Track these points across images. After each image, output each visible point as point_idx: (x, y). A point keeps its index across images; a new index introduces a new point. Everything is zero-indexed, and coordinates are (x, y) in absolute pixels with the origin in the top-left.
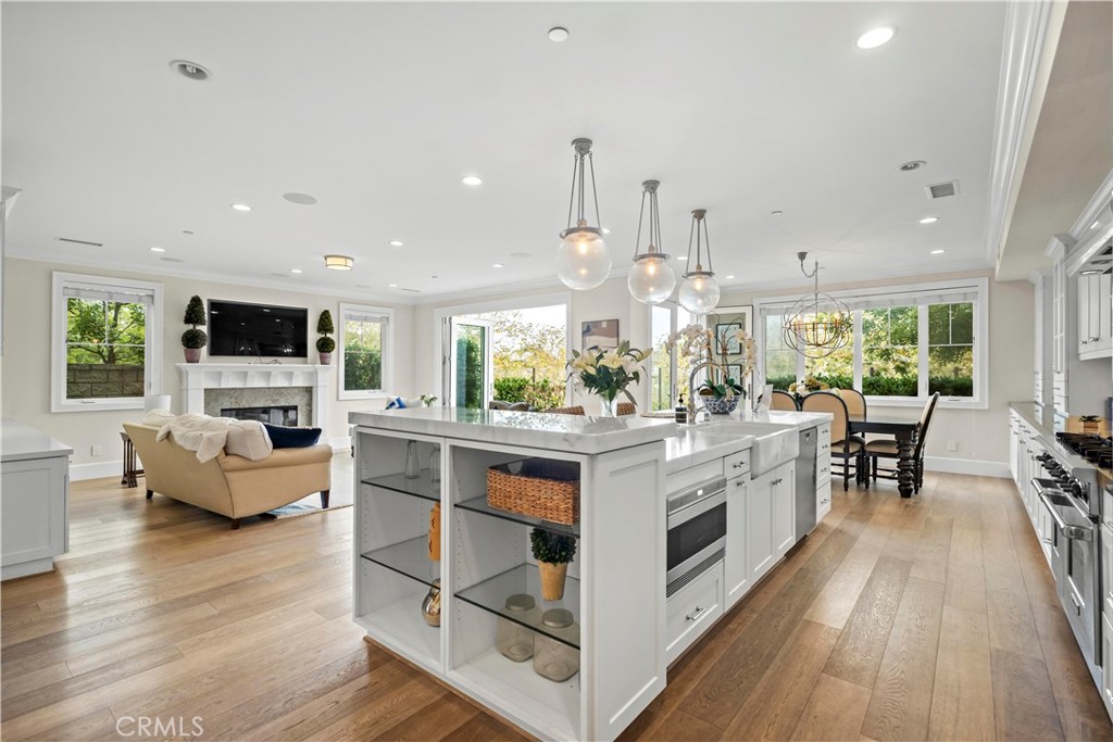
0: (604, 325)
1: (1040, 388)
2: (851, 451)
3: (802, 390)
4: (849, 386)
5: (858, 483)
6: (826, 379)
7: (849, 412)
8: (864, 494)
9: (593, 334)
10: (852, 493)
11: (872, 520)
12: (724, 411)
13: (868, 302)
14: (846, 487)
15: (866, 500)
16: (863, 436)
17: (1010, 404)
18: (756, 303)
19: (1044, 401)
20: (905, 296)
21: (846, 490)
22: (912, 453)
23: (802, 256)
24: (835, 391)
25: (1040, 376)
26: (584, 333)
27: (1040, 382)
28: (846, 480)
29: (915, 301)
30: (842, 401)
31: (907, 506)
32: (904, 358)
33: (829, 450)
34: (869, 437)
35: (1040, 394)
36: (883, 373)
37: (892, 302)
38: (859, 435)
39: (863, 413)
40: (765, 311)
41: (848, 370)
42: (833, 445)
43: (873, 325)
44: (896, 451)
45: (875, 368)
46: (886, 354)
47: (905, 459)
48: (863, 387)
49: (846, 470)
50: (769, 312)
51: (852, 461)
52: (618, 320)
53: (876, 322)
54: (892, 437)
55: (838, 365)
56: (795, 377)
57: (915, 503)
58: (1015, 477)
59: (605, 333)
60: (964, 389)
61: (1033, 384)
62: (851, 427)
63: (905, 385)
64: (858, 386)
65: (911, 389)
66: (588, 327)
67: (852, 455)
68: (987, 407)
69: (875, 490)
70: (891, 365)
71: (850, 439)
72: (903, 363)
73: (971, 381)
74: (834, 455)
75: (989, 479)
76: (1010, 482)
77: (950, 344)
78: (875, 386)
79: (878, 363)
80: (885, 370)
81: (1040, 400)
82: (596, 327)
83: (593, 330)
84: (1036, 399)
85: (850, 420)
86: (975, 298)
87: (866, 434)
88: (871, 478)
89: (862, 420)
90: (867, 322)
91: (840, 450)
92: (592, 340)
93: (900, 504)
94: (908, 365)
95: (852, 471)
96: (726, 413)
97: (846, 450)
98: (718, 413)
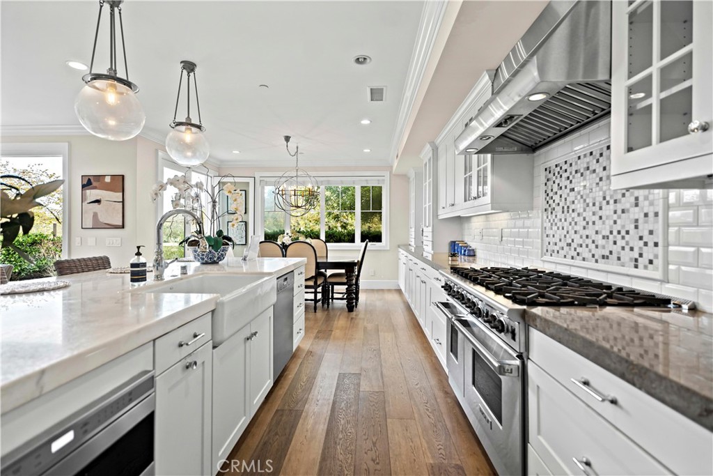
0: (108, 179)
1: (413, 236)
2: (319, 283)
3: (287, 240)
4: (318, 237)
5: (323, 305)
6: (303, 233)
7: (318, 255)
8: (326, 313)
9: (95, 188)
10: (319, 314)
11: (332, 337)
12: (211, 261)
13: (329, 181)
14: (315, 308)
15: (328, 319)
16: (326, 271)
17: (399, 246)
18: (257, 175)
19: (415, 244)
20: (349, 179)
21: (315, 312)
22: (354, 281)
23: (287, 139)
24: (309, 240)
25: (413, 229)
26: (83, 186)
27: (413, 234)
28: (315, 303)
29: (354, 182)
30: (313, 248)
31: (352, 318)
32: (345, 221)
33: (304, 283)
34: (329, 272)
35: (413, 240)
36: (335, 229)
37: (342, 182)
38: (323, 270)
39: (325, 255)
40: (264, 183)
41: (316, 228)
42: (306, 280)
43: (330, 199)
44: (345, 281)
45: (331, 226)
46: (337, 218)
47: (350, 286)
48: (326, 237)
49: (316, 296)
50: (267, 184)
51: (319, 289)
52: (123, 176)
53: (332, 198)
54: (343, 271)
55: (311, 224)
56: (284, 231)
57: (356, 315)
58: (403, 290)
59: (108, 187)
60: (377, 238)
61: (408, 234)
62: (318, 266)
63: (348, 236)
64: (323, 237)
65: (351, 239)
66: (89, 179)
67: (319, 286)
68: (388, 249)
69: (333, 309)
70: (339, 225)
71: (319, 274)
72: (345, 223)
73: (381, 233)
74: (307, 287)
75: (389, 290)
76: (399, 291)
77: (371, 211)
78: (332, 237)
79: (332, 223)
80: (336, 227)
81: (413, 243)
82: (99, 181)
83: (94, 184)
84: (410, 243)
85: (318, 261)
86: (384, 183)
87: (328, 270)
88: (330, 300)
89: (325, 261)
90: (327, 197)
91: (311, 283)
92: (92, 194)
93: (348, 318)
94: (347, 224)
95: (319, 296)
96: (215, 263)
97: (316, 283)
98: (206, 263)
